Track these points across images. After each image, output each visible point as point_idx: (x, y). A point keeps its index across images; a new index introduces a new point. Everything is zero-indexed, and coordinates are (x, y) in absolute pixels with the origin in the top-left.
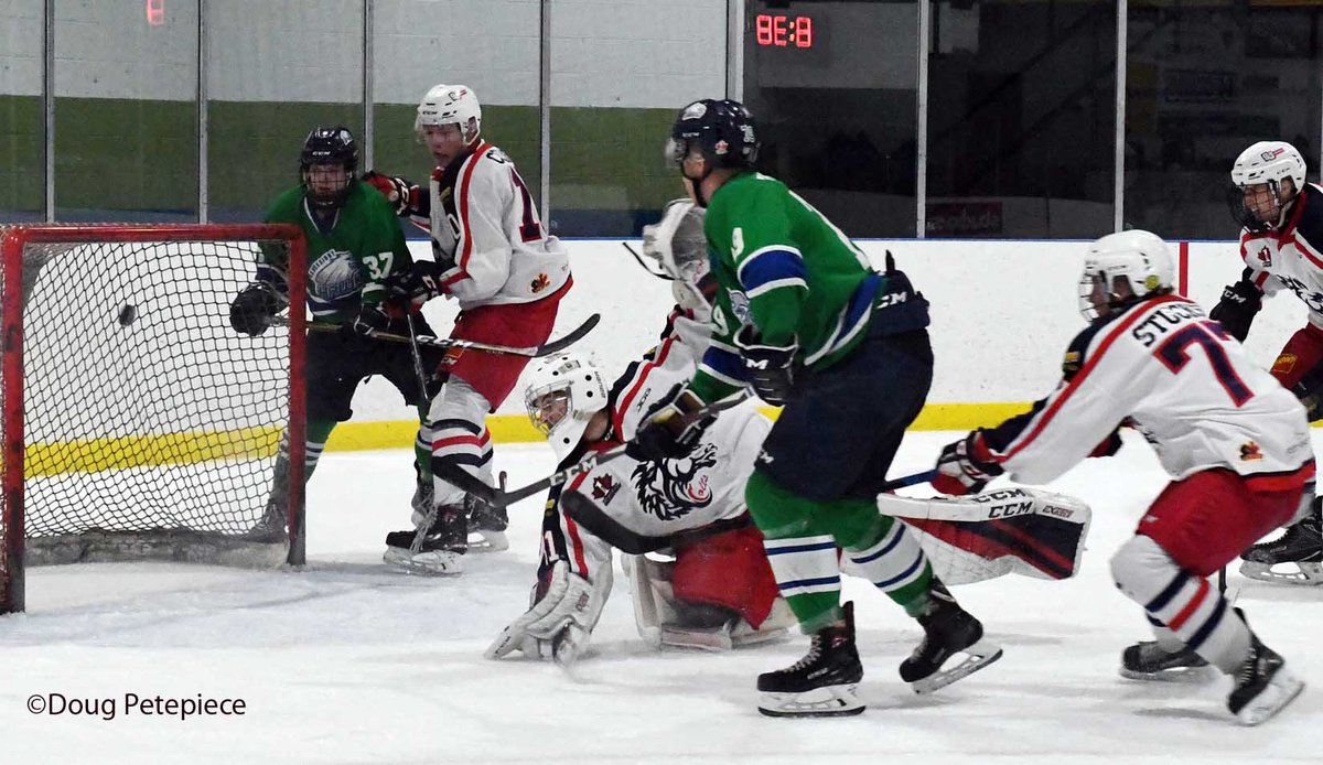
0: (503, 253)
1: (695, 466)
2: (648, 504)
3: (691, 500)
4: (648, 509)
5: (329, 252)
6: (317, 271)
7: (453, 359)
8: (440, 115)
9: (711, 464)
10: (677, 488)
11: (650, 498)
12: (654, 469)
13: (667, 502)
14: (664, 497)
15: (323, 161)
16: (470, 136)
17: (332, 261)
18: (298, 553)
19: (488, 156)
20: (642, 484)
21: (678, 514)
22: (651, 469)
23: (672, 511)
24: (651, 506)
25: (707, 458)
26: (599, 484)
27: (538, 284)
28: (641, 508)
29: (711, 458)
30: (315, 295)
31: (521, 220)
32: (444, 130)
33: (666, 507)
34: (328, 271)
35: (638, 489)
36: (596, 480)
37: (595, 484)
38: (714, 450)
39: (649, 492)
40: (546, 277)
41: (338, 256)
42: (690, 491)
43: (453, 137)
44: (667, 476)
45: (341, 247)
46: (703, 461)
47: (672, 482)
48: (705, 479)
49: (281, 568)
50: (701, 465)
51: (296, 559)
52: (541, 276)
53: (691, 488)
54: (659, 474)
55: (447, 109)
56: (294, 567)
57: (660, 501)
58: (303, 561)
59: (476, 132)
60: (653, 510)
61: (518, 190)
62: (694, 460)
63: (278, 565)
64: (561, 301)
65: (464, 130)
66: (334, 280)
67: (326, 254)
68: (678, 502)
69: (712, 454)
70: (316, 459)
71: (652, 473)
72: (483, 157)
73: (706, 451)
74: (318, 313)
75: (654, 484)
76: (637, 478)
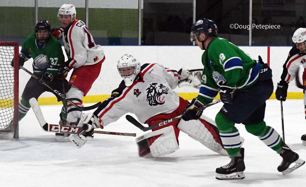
0: (84, 52)
1: (163, 92)
2: (148, 98)
3: (159, 102)
4: (148, 100)
5: (41, 55)
6: (37, 60)
7: (72, 81)
8: (66, 12)
9: (167, 93)
10: (157, 96)
11: (149, 97)
12: (152, 89)
13: (153, 100)
14: (153, 98)
15: (42, 29)
16: (73, 18)
17: (41, 57)
18: (17, 136)
19: (76, 25)
20: (148, 92)
21: (154, 105)
22: (151, 89)
23: (153, 103)
24: (149, 100)
25: (166, 91)
26: (135, 91)
27: (95, 59)
28: (146, 99)
29: (167, 92)
30: (35, 66)
31: (88, 43)
32: (66, 16)
33: (152, 101)
34: (40, 60)
35: (147, 94)
36: (135, 90)
37: (134, 91)
38: (168, 90)
39: (150, 95)
40: (97, 57)
41: (43, 56)
42: (159, 99)
43: (69, 19)
44: (155, 92)
45: (44, 54)
46: (165, 92)
47: (156, 94)
48: (164, 97)
49: (12, 139)
50: (164, 93)
51: (16, 137)
52: (96, 57)
53: (160, 98)
54: (154, 90)
55: (68, 10)
56: (15, 139)
57: (151, 99)
58: (18, 137)
59: (75, 18)
60: (149, 101)
61: (86, 34)
62: (163, 90)
63: (11, 139)
64: (102, 64)
65: (72, 17)
66: (41, 63)
67: (40, 55)
68: (155, 101)
69: (167, 91)
70: (27, 112)
71: (151, 90)
72: (75, 25)
73: (166, 89)
74: (35, 71)
75: (152, 93)
76: (147, 91)
